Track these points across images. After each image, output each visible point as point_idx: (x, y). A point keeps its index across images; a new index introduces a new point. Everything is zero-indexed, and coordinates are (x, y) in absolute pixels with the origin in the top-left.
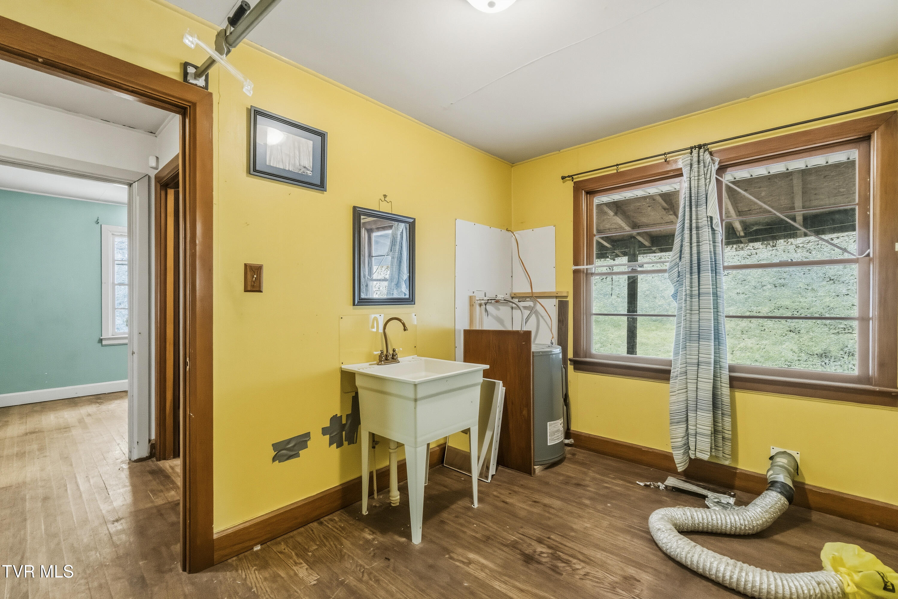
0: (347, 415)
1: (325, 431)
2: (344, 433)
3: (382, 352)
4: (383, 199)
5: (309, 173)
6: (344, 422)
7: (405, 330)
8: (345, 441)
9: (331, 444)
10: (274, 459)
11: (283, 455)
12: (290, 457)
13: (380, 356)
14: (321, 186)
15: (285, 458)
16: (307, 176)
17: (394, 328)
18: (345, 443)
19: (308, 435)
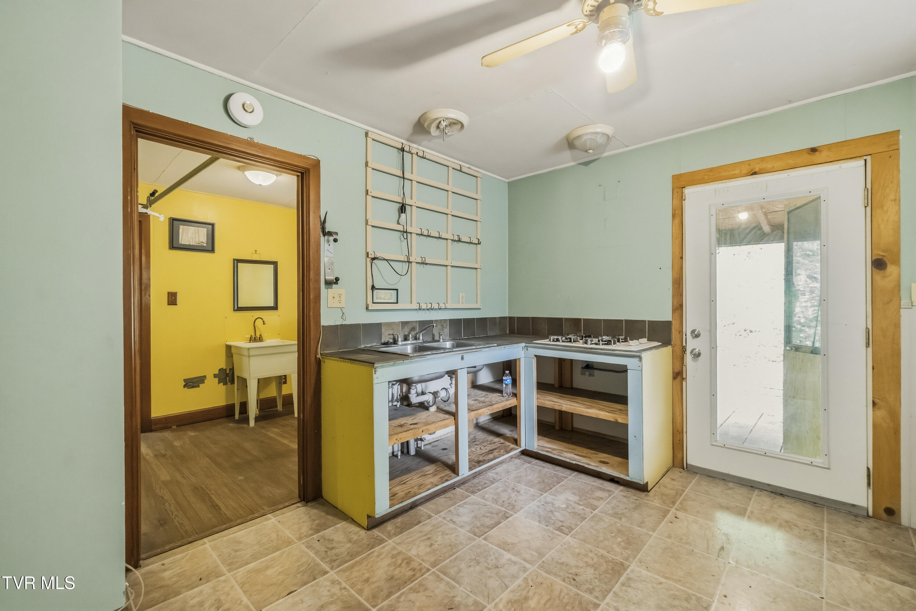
0: (230, 369)
1: (215, 376)
2: (228, 378)
3: (251, 336)
4: (254, 252)
5: (205, 245)
6: (228, 372)
7: (264, 324)
8: (229, 382)
9: (219, 383)
10: (185, 386)
11: (189, 385)
12: (193, 387)
13: (250, 338)
14: (212, 250)
15: (191, 387)
16: (203, 246)
17: (259, 323)
18: (229, 384)
19: (205, 377)
